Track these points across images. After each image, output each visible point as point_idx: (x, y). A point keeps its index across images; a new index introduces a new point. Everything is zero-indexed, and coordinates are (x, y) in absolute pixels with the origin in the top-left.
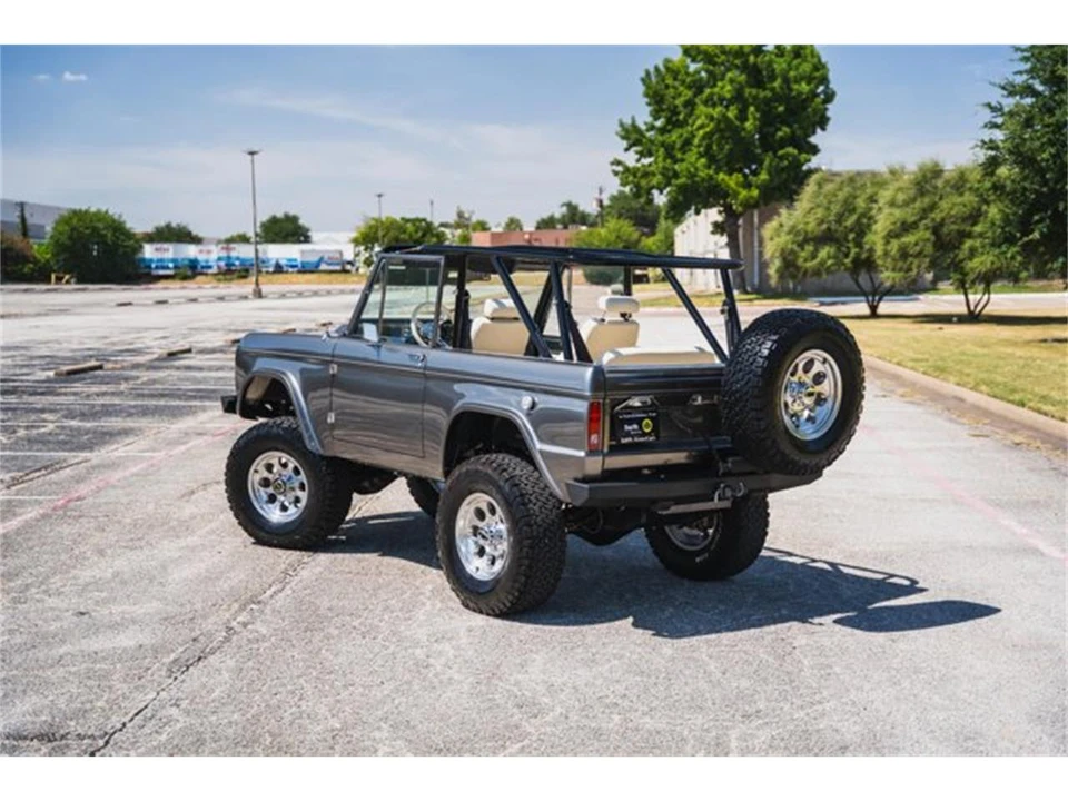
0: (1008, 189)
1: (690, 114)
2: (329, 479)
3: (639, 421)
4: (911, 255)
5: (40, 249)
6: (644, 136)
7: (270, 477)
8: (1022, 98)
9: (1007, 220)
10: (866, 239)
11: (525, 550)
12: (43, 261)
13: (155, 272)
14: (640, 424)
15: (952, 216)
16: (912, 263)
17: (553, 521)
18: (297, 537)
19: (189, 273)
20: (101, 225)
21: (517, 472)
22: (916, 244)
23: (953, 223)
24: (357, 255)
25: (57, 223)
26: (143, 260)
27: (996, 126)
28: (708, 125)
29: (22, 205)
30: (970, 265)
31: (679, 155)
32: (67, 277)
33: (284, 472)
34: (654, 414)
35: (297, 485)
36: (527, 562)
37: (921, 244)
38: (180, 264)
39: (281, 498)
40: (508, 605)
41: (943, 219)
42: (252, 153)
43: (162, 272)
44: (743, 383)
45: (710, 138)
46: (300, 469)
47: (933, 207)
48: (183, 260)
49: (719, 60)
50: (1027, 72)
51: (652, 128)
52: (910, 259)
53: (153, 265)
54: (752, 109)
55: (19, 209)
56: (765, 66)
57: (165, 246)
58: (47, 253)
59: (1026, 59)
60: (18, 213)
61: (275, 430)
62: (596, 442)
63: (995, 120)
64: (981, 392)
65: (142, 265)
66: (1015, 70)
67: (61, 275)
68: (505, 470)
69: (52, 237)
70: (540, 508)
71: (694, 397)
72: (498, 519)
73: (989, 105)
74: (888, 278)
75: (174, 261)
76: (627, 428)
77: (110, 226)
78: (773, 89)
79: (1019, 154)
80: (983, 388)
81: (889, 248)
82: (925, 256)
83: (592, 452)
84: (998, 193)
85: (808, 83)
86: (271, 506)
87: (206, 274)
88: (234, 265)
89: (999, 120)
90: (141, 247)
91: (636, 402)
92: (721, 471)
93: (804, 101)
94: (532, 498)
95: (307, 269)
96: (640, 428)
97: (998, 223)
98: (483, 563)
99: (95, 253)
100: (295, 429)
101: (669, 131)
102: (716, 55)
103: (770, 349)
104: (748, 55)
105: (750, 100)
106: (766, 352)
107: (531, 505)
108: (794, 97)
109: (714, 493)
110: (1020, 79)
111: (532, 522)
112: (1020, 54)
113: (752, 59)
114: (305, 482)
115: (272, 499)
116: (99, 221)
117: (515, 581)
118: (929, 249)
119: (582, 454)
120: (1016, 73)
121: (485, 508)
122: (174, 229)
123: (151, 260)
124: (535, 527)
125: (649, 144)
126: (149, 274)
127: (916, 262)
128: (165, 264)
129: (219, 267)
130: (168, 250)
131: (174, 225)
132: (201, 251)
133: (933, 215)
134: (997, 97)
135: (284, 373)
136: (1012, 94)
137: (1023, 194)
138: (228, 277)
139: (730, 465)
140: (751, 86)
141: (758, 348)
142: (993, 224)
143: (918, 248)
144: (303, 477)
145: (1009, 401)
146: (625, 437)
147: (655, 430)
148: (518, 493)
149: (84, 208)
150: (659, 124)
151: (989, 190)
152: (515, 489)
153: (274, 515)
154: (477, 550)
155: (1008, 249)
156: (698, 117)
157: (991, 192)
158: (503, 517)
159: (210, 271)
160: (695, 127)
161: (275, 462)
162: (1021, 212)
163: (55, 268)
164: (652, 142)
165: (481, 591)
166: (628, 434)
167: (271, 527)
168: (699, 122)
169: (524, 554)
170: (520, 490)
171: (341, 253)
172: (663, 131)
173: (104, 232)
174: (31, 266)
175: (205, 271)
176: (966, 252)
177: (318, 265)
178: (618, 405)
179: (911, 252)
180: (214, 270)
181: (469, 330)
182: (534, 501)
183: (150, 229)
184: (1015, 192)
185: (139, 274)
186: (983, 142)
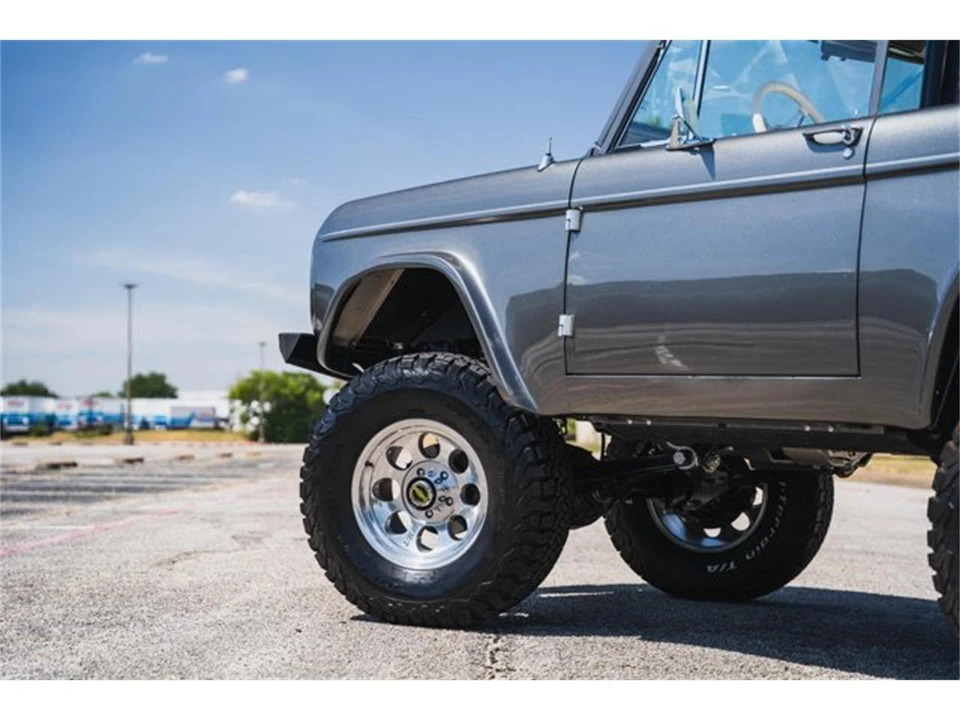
2: (537, 473)
13: (7, 429)
19: (44, 428)
24: (232, 411)
33: (430, 465)
35: (456, 494)
38: (35, 419)
42: (130, 287)
43: (14, 428)
48: (40, 415)
53: (6, 421)
57: (21, 399)
61: (416, 373)
75: (29, 416)
86: (397, 539)
87: (65, 431)
88: (95, 420)
95: (177, 425)
114: (482, 485)
122: (29, 385)
128: (20, 419)
129: (79, 423)
130: (22, 404)
131: (29, 381)
132: (60, 407)
138: (89, 433)
144: (474, 474)
153: (406, 557)
159: (68, 427)
161: (410, 443)
171: (214, 410)
175: (62, 427)
177: (188, 421)
180: (74, 426)
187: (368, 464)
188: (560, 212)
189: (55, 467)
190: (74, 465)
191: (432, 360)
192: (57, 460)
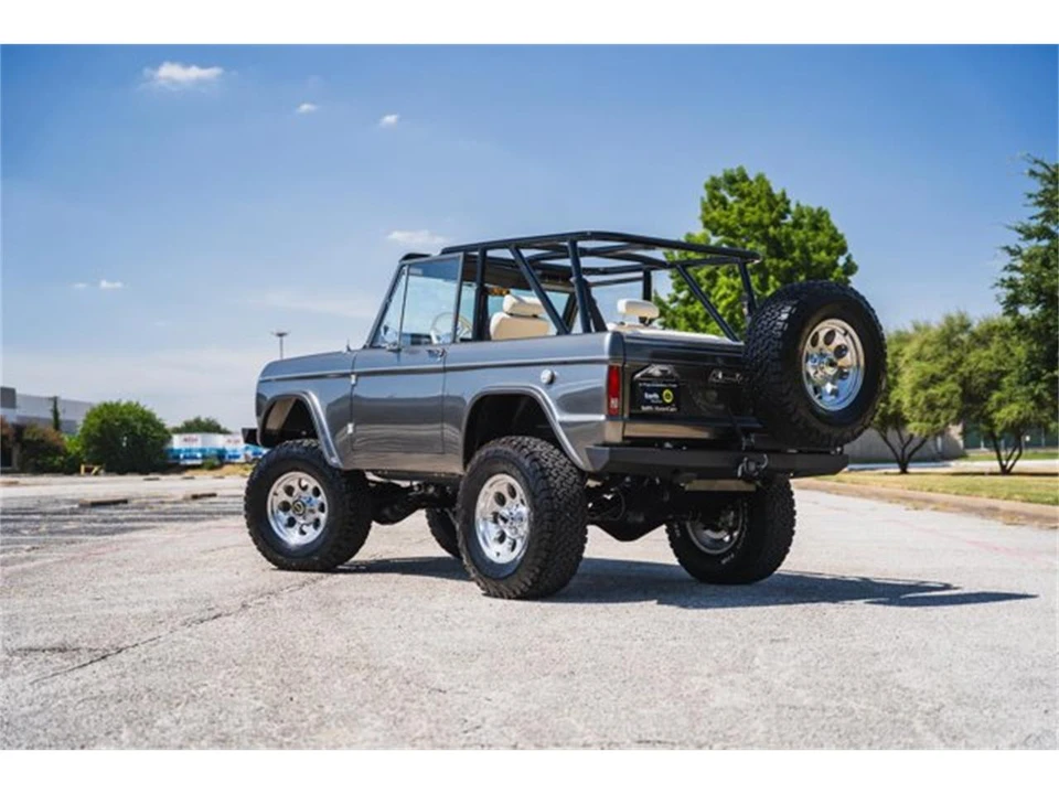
0: (1032, 328)
1: (713, 285)
2: (348, 497)
3: (660, 391)
4: (939, 407)
5: (71, 443)
6: (667, 308)
7: (290, 500)
8: (1039, 240)
9: (1031, 358)
10: (893, 393)
11: (546, 523)
12: (73, 453)
13: (182, 463)
14: (660, 394)
15: (979, 369)
16: (939, 415)
17: (574, 495)
18: (316, 558)
19: (217, 463)
20: (131, 417)
21: (538, 448)
22: (943, 396)
23: (981, 376)
25: (88, 416)
26: (172, 450)
27: (1015, 268)
28: (730, 295)
29: (55, 400)
30: (997, 415)
31: (702, 325)
32: (96, 469)
33: (304, 494)
34: (675, 386)
35: (316, 507)
36: (548, 536)
37: (948, 395)
38: (207, 454)
39: (300, 520)
40: (530, 583)
41: (971, 372)
42: (281, 335)
43: (189, 462)
44: (763, 348)
45: (733, 308)
46: (321, 490)
47: (959, 362)
48: (211, 449)
49: (740, 233)
50: (1041, 215)
51: (675, 299)
52: (938, 411)
53: (182, 456)
54: (772, 278)
55: (52, 403)
56: (783, 237)
57: (194, 436)
58: (77, 446)
59: (1040, 204)
60: (51, 407)
61: (295, 450)
62: (616, 407)
63: (1015, 263)
64: (1016, 500)
65: (171, 455)
66: (1032, 215)
67: (91, 466)
68: (525, 447)
69: (83, 430)
70: (561, 482)
71: (714, 372)
72: (519, 502)
73: (1007, 248)
74: (915, 429)
75: (202, 451)
76: (647, 396)
77: (141, 418)
78: (792, 260)
79: (1039, 292)
80: (1017, 497)
81: (916, 399)
82: (953, 408)
83: (612, 416)
84: (1023, 332)
85: (829, 254)
86: (290, 530)
87: (233, 464)
89: (1019, 263)
90: (170, 437)
91: (655, 370)
92: (744, 444)
93: (824, 271)
94: (552, 472)
96: (661, 398)
97: (1023, 361)
98: (504, 547)
99: (124, 444)
100: (316, 447)
101: (692, 303)
102: (737, 228)
103: (790, 313)
104: (768, 227)
105: (771, 270)
106: (784, 316)
107: (551, 479)
108: (814, 267)
109: (737, 468)
110: (1035, 223)
111: (553, 495)
112: (1033, 200)
113: (771, 230)
114: (326, 503)
115: (291, 523)
116: (130, 413)
117: (536, 557)
118: (956, 399)
119: (602, 417)
120: (1032, 218)
121: (505, 492)
122: (203, 423)
123: (180, 451)
124: (556, 500)
125: (672, 316)
126: (177, 464)
127: (944, 414)
128: (194, 453)
129: (246, 456)
130: (196, 440)
131: (203, 419)
132: (229, 441)
133: (961, 370)
134: (1014, 240)
135: (306, 393)
136: (1029, 236)
137: (1047, 332)
139: (753, 440)
140: (772, 257)
141: (777, 313)
142: (1019, 363)
143: (945, 400)
144: (322, 498)
145: (1043, 503)
146: (646, 405)
147: (676, 401)
148: (538, 467)
149: (115, 401)
150: (682, 295)
151: (1014, 328)
152: (536, 463)
153: (293, 538)
154: (498, 536)
155: (1036, 385)
156: (720, 288)
157: (1015, 331)
158: (524, 497)
159: (237, 461)
160: (718, 297)
161: (295, 484)
162: (1045, 348)
163: (85, 460)
164: (674, 313)
165: (502, 575)
166: (648, 403)
167: (290, 550)
168: (721, 293)
169: (545, 528)
170: (540, 465)
172: (686, 302)
173: (135, 424)
174: (62, 458)
175: (232, 460)
176: (994, 404)
178: (638, 372)
179: (939, 403)
180: (242, 459)
181: (488, 326)
182: (555, 475)
183: (179, 424)
184: (1039, 329)
185: (168, 464)
186: (1003, 280)
187: (275, 494)
188: (347, 375)
189: (195, 497)
190: (214, 495)
191: (301, 443)
192: (199, 492)
